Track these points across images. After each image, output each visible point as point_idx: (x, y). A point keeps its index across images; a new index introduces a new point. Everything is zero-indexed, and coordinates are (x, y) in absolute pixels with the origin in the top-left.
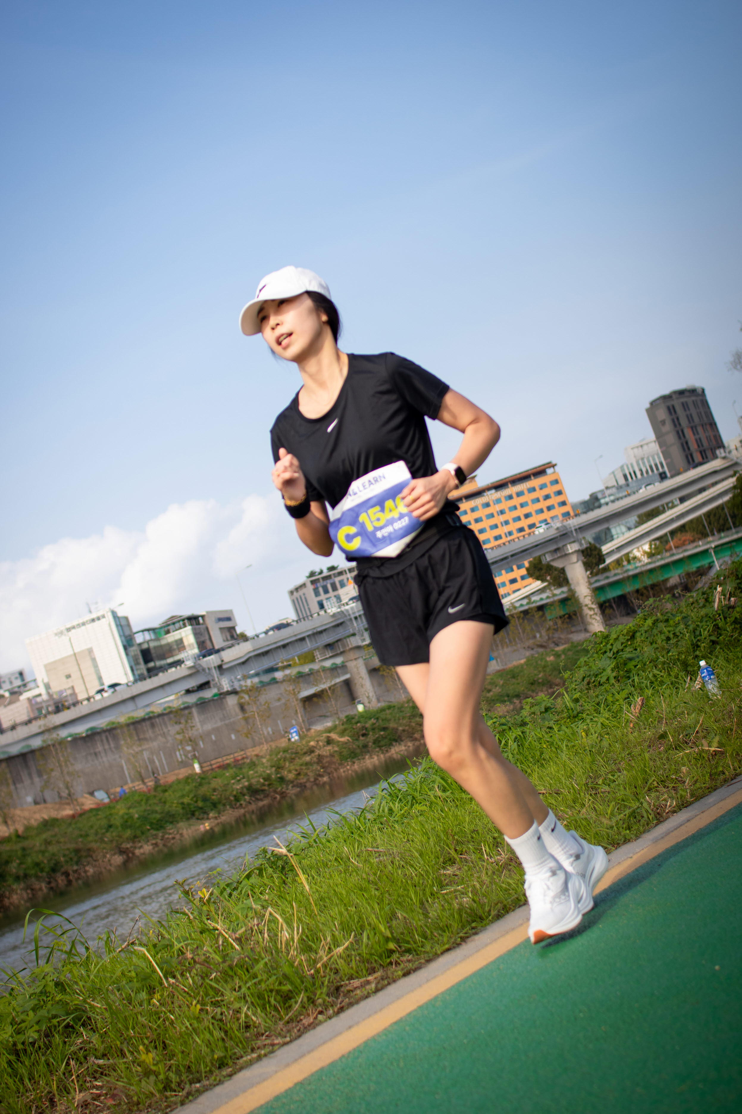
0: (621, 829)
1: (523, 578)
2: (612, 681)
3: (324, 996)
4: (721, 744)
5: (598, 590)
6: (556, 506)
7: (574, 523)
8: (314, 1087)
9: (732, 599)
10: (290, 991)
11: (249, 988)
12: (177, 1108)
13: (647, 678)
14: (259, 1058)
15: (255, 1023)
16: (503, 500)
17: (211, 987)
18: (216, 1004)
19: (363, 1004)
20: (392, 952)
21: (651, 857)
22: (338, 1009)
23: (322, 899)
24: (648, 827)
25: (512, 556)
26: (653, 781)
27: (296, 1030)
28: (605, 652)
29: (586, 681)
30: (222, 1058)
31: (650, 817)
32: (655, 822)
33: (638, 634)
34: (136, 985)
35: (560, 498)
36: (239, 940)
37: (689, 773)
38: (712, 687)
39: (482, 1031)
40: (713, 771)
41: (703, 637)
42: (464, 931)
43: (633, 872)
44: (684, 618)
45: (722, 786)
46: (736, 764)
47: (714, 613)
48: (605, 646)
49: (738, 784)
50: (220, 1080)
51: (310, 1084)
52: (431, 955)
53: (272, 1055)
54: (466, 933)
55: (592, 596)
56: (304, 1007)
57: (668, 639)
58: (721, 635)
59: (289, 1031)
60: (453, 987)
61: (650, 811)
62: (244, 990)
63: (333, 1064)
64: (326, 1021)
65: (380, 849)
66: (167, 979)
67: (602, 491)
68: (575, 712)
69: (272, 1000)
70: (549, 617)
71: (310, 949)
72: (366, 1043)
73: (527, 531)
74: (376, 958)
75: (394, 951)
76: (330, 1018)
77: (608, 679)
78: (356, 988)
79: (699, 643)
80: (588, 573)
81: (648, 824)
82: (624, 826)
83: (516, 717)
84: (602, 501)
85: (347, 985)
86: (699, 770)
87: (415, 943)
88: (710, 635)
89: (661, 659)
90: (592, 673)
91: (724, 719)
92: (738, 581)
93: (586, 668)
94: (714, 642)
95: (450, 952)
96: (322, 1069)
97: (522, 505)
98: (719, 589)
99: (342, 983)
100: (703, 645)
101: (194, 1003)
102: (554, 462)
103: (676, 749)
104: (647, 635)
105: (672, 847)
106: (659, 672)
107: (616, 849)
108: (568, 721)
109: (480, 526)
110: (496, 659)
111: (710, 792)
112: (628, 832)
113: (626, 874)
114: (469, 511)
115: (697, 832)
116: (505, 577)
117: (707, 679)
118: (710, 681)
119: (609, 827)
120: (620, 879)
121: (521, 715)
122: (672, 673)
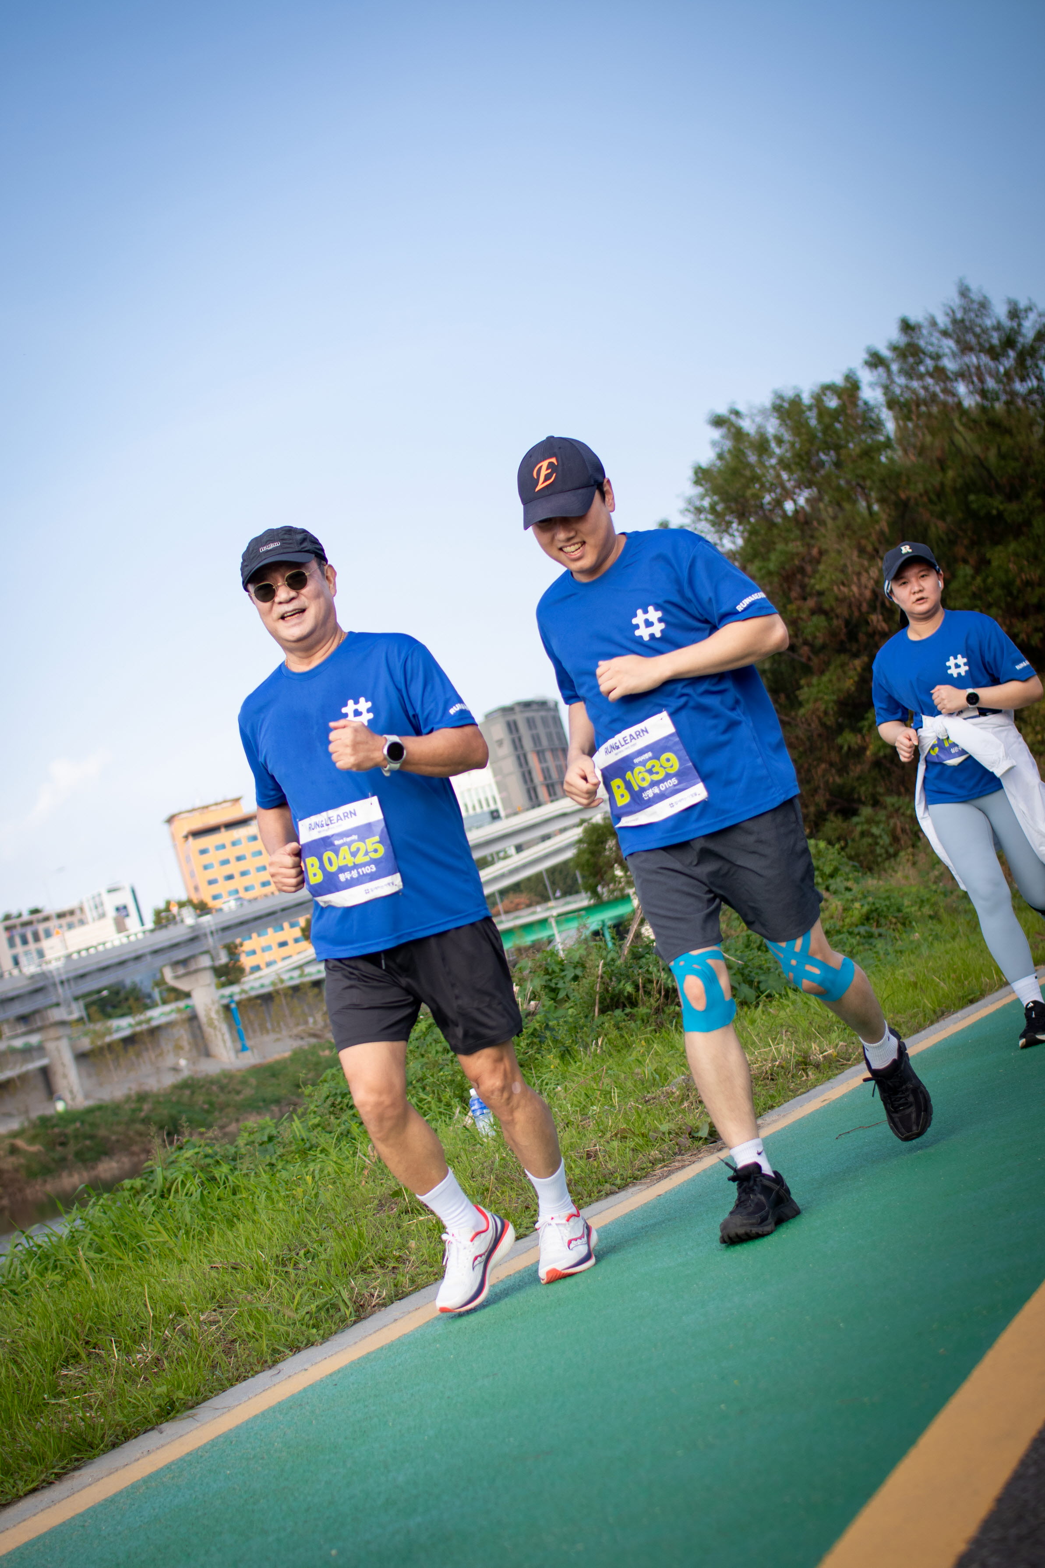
0: (304, 1328)
1: (296, 941)
9: (532, 1003)
21: (330, 1372)
24: (344, 1324)
25: (283, 910)
26: (368, 1256)
29: (329, 1102)
31: (349, 1312)
32: (353, 1319)
37: (418, 1249)
38: (484, 1125)
42: (62, 1464)
43: (300, 1392)
52: (9, 1497)
54: (63, 1468)
60: (18, 1548)
61: (349, 1303)
68: (308, 1145)
81: (343, 1322)
82: (311, 1322)
83: (228, 1146)
86: (433, 1245)
90: (338, 1091)
91: (483, 1177)
92: (548, 977)
93: (333, 1084)
95: (37, 1494)
104: (417, 1045)
105: (359, 1359)
106: (425, 1097)
107: (294, 1354)
108: (297, 1156)
109: (242, 866)
110: (252, 1048)
111: (436, 1280)
112: (315, 1331)
113: (288, 1394)
114: (228, 845)
115: (399, 1339)
116: (271, 936)
117: (478, 1113)
118: (481, 1117)
119: (290, 1323)
120: (279, 1402)
121: (236, 1143)
122: (444, 1100)
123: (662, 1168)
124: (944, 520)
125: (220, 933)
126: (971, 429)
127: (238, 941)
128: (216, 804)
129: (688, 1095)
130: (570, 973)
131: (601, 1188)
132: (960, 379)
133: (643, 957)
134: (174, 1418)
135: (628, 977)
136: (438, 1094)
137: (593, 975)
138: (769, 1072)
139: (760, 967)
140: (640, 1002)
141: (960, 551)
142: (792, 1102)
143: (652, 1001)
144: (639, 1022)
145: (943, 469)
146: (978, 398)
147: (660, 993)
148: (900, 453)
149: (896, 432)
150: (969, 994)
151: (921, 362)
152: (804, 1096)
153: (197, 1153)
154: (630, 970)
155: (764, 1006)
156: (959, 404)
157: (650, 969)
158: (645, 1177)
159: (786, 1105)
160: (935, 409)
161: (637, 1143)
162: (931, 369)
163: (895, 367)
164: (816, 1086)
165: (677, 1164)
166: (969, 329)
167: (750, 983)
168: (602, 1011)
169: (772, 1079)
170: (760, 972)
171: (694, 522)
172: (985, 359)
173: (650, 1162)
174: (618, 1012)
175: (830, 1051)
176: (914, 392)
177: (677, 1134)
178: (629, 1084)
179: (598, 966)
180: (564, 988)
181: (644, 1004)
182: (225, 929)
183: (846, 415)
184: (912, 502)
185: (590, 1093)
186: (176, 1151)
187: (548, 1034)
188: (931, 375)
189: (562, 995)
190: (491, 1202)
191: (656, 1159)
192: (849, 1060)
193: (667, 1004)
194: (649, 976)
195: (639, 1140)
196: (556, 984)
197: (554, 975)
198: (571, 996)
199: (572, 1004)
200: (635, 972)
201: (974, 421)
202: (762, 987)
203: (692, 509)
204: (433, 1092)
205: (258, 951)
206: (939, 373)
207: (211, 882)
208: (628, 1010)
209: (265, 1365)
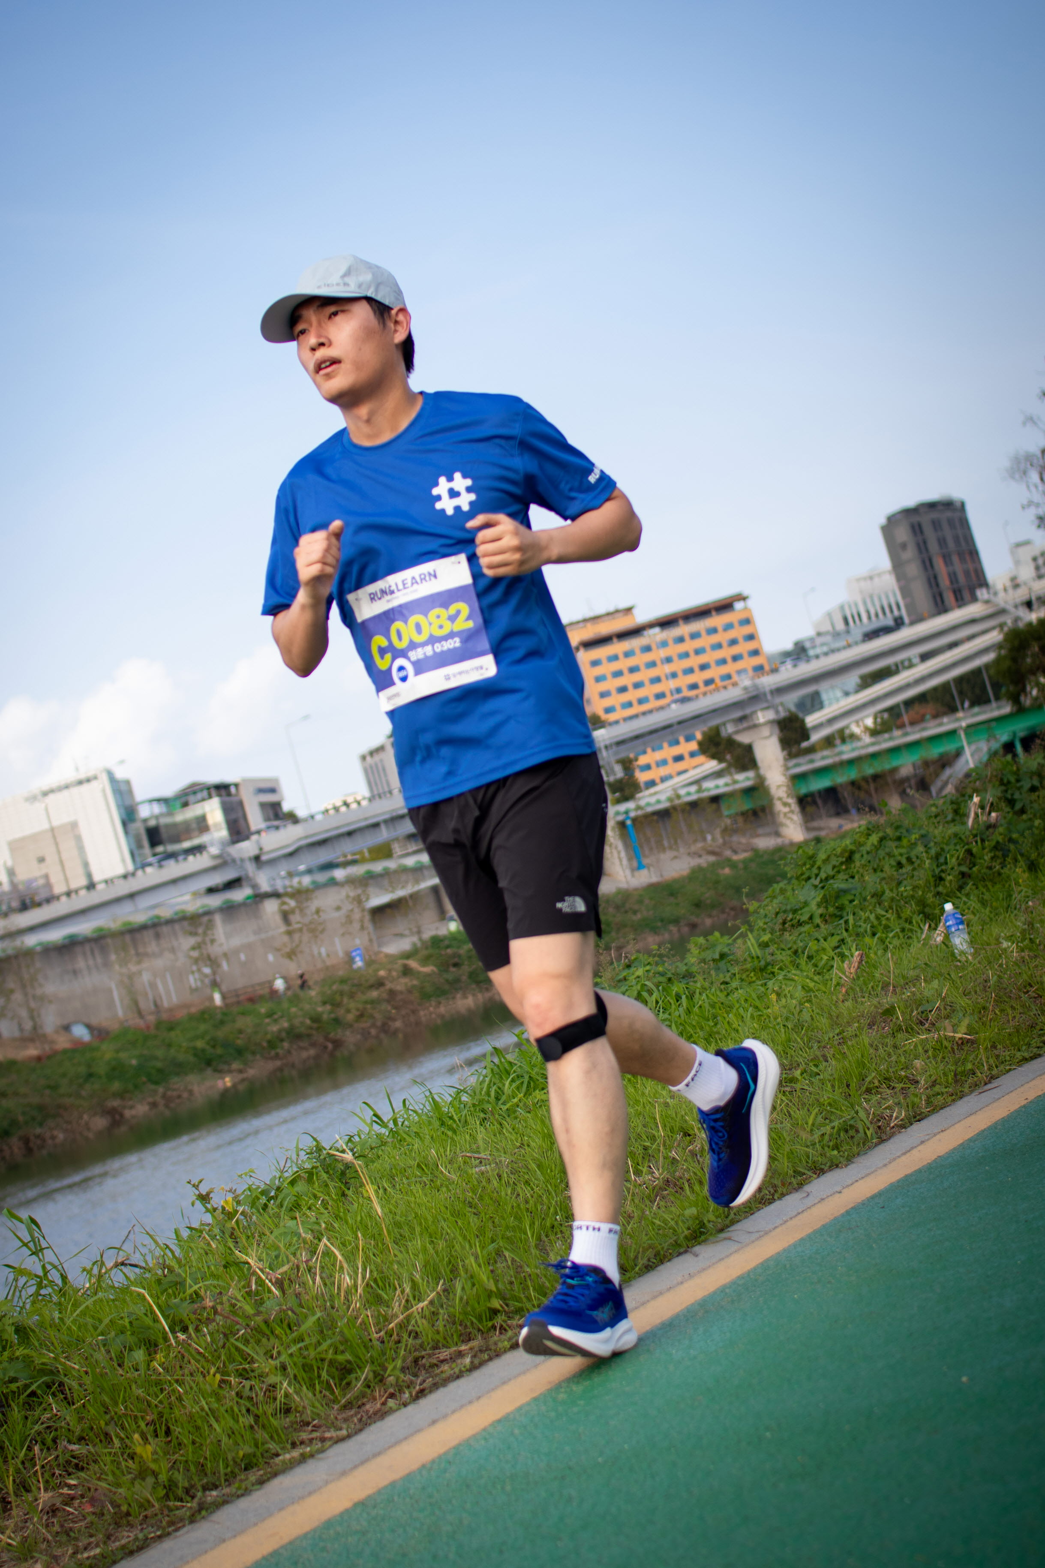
0: (826, 1148)
1: (692, 755)
2: (817, 920)
3: (397, 1372)
4: (970, 1030)
5: (798, 778)
6: (746, 655)
7: (768, 681)
8: (382, 1512)
9: (993, 814)
10: (349, 1362)
11: (291, 1355)
12: (184, 1526)
13: (867, 920)
14: (303, 1459)
15: (297, 1407)
16: (671, 642)
17: (237, 1349)
18: (244, 1375)
19: (453, 1386)
20: (495, 1312)
21: (869, 1195)
22: (418, 1393)
23: (398, 1225)
24: (865, 1146)
25: (680, 723)
27: (355, 1420)
28: (809, 878)
29: (780, 918)
30: (249, 1455)
31: (869, 1133)
32: (874, 1140)
33: (857, 856)
34: (130, 1339)
35: (751, 645)
36: (279, 1284)
37: (924, 1069)
38: (960, 941)
39: (626, 1446)
40: (959, 1069)
41: (950, 866)
43: (843, 1215)
44: (923, 836)
45: (971, 1092)
46: (991, 1061)
47: (968, 833)
48: (810, 869)
49: (994, 1090)
50: (246, 1489)
51: (375, 1507)
53: (320, 1456)
55: (788, 786)
56: (369, 1387)
57: (900, 865)
58: (974, 865)
59: (346, 1420)
62: (284, 1358)
63: (409, 1478)
64: (398, 1409)
65: (482, 1155)
66: (173, 1332)
67: (812, 640)
68: (763, 963)
69: (324, 1374)
70: (726, 813)
71: (379, 1300)
72: (457, 1449)
73: (702, 688)
74: (474, 1320)
75: (499, 1311)
76: (405, 1405)
77: (811, 918)
78: (442, 1361)
79: (943, 875)
80: (785, 753)
81: (864, 1144)
82: (831, 1144)
83: (679, 964)
84: (811, 653)
85: (430, 1356)
87: (529, 1299)
88: (959, 865)
89: (888, 894)
90: (789, 907)
91: (976, 992)
92: (1003, 788)
93: (780, 898)
94: (963, 874)
96: (393, 1484)
97: (698, 652)
98: (976, 799)
99: (423, 1353)
100: (949, 878)
101: (213, 1371)
102: (745, 593)
103: (907, 1032)
104: (869, 858)
105: (898, 1181)
106: (884, 913)
107: (818, 1177)
108: (752, 974)
109: (636, 677)
110: (648, 867)
111: (954, 1100)
112: (835, 1152)
113: (832, 1217)
114: (621, 656)
115: (935, 1160)
116: (668, 752)
117: (953, 929)
118: (957, 933)
119: (809, 1144)
120: (824, 1226)
121: (686, 961)
122: (903, 915)
125: (614, 748)
127: (632, 756)
128: (608, 614)
130: (1026, 784)
134: (705, 1241)
153: (647, 971)
180: (1021, 799)
182: (620, 743)
186: (624, 969)
187: (1012, 847)
189: (1018, 806)
196: (1012, 795)
199: (1031, 816)
205: (653, 766)
207: (603, 695)
209: (790, 1187)
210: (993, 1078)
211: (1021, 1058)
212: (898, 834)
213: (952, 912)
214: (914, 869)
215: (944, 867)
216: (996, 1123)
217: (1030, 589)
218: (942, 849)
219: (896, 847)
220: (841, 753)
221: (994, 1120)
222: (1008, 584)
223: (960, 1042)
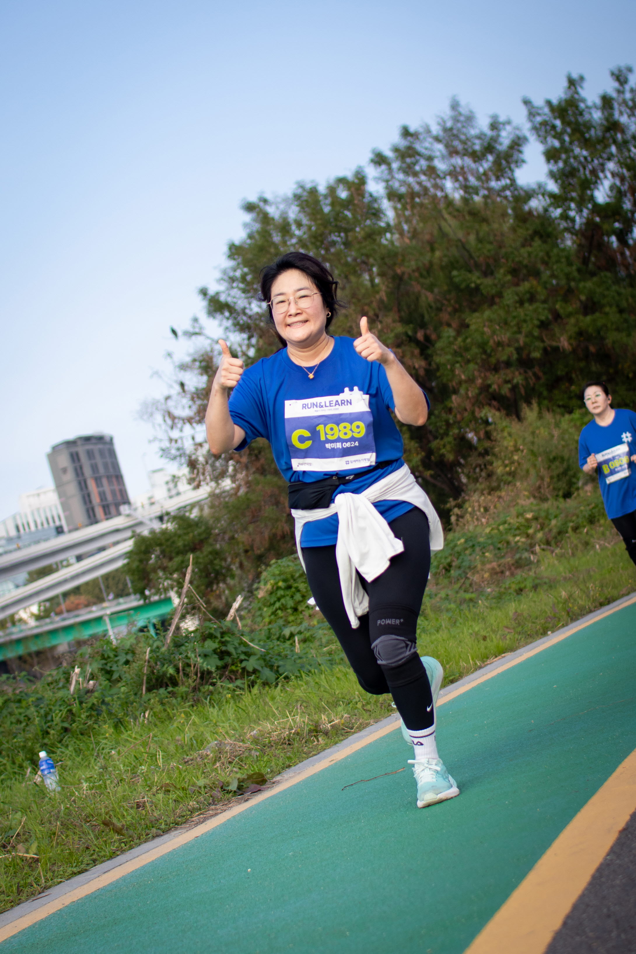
4: (39, 851)
9: (91, 682)
38: (51, 781)
40: (22, 882)
41: (55, 723)
44: (38, 699)
45: (27, 900)
47: (70, 697)
49: (45, 898)
57: (19, 722)
58: (74, 721)
79: (49, 730)
86: (9, 878)
88: (63, 721)
91: (50, 823)
92: (104, 661)
94: (66, 730)
98: (77, 670)
111: (12, 906)
117: (46, 772)
118: (49, 775)
122: (17, 762)
123: (198, 815)
124: (432, 292)
126: (454, 217)
129: (220, 757)
130: (122, 659)
131: (148, 831)
132: (448, 178)
133: (182, 645)
135: (170, 662)
136: (13, 758)
137: (141, 659)
138: (287, 738)
139: (279, 655)
140: (180, 683)
141: (445, 316)
142: (305, 762)
143: (190, 681)
144: (179, 699)
145: (433, 250)
146: (462, 192)
147: (196, 674)
148: (396, 236)
149: (394, 219)
150: (450, 676)
151: (417, 162)
152: (315, 757)
154: (172, 656)
155: (282, 686)
156: (446, 197)
157: (189, 655)
158: (185, 822)
159: (300, 765)
160: (426, 201)
161: (179, 796)
162: (425, 168)
163: (395, 165)
164: (325, 749)
165: (211, 812)
166: (456, 137)
167: (271, 667)
168: (149, 690)
169: (289, 744)
170: (279, 658)
171: (228, 289)
172: (468, 161)
173: (189, 811)
174: (162, 691)
175: (336, 721)
176: (409, 186)
177: (211, 788)
178: (172, 748)
179: (145, 653)
180: (118, 671)
181: (183, 684)
183: (354, 205)
184: (406, 277)
185: (138, 756)
187: (104, 707)
188: (425, 174)
189: (115, 676)
190: (57, 844)
191: (193, 809)
192: (352, 728)
193: (202, 685)
194: (187, 661)
195: (181, 793)
196: (111, 667)
197: (109, 660)
198: (123, 677)
199: (124, 684)
200: (177, 657)
201: (458, 210)
202: (281, 670)
203: (226, 278)
204: (8, 756)
206: (431, 171)
208: (170, 689)
210: (46, 888)
211: (71, 872)
212: (18, 697)
213: (46, 759)
214: (27, 725)
215: (49, 724)
216: (36, 924)
217: (162, 507)
218: (50, 709)
219: (17, 708)
220: (11, 634)
221: (35, 921)
222: (146, 502)
223: (30, 861)
